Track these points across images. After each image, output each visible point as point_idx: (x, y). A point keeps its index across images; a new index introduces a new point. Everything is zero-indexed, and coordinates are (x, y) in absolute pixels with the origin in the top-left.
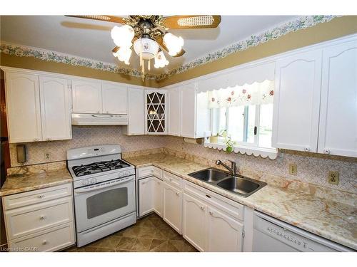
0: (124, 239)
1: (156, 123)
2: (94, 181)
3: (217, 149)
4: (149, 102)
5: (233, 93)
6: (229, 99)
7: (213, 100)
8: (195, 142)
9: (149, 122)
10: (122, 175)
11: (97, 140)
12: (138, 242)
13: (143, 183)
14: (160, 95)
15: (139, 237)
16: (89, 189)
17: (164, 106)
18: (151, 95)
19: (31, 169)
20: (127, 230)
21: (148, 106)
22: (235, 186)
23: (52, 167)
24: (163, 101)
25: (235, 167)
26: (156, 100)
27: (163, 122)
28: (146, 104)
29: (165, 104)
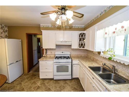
0: (66, 83)
1: (82, 44)
2: (59, 62)
3: (106, 58)
4: (80, 36)
5: (116, 29)
6: (114, 32)
7: (106, 33)
8: (97, 53)
9: (79, 44)
10: (67, 61)
11: (63, 49)
12: (69, 86)
13: (75, 66)
14: (84, 34)
15: (70, 84)
16: (57, 63)
17: (85, 38)
18: (81, 34)
19: (48, 55)
20: (68, 80)
21: (79, 38)
22: (112, 78)
23: (52, 56)
24: (85, 36)
25: (115, 69)
26: (82, 36)
27: (85, 44)
28: (79, 37)
29: (86, 37)
